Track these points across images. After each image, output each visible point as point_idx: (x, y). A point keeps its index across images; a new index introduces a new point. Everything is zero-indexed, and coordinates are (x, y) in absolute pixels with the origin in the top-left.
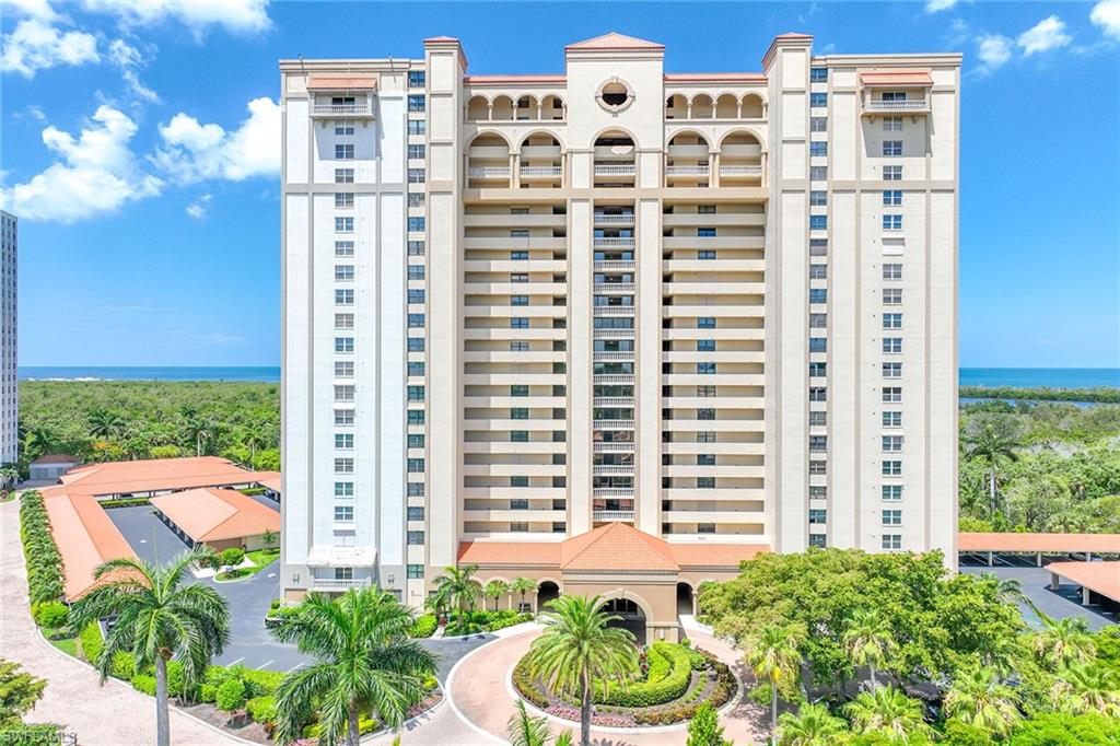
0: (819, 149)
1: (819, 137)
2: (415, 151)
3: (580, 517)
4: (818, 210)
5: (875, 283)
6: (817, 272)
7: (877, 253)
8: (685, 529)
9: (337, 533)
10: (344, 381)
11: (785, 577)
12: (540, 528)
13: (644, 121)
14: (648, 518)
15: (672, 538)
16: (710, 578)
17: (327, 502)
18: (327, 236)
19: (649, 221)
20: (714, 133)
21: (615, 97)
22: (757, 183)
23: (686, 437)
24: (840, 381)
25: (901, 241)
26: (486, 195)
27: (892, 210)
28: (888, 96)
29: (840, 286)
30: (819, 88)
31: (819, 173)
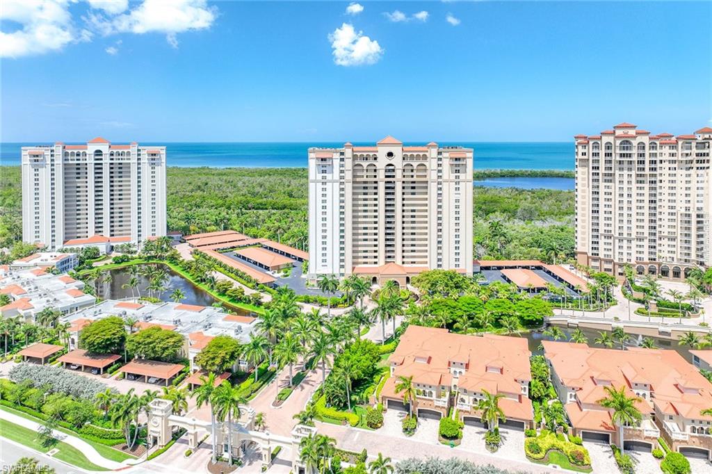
0: (440, 171)
1: (440, 168)
2: (342, 172)
3: (381, 260)
4: (440, 186)
5: (453, 204)
6: (439, 201)
7: (454, 197)
8: (408, 263)
9: (323, 266)
10: (324, 228)
11: (428, 275)
12: (371, 263)
13: (398, 162)
14: (399, 260)
15: (405, 265)
16: (413, 275)
17: (320, 258)
18: (320, 192)
19: (399, 186)
20: (415, 164)
21: (390, 154)
22: (426, 176)
23: (408, 240)
24: (445, 227)
25: (459, 194)
26: (358, 180)
27: (457, 186)
28: (456, 159)
29: (445, 204)
30: (440, 157)
31: (440, 177)
